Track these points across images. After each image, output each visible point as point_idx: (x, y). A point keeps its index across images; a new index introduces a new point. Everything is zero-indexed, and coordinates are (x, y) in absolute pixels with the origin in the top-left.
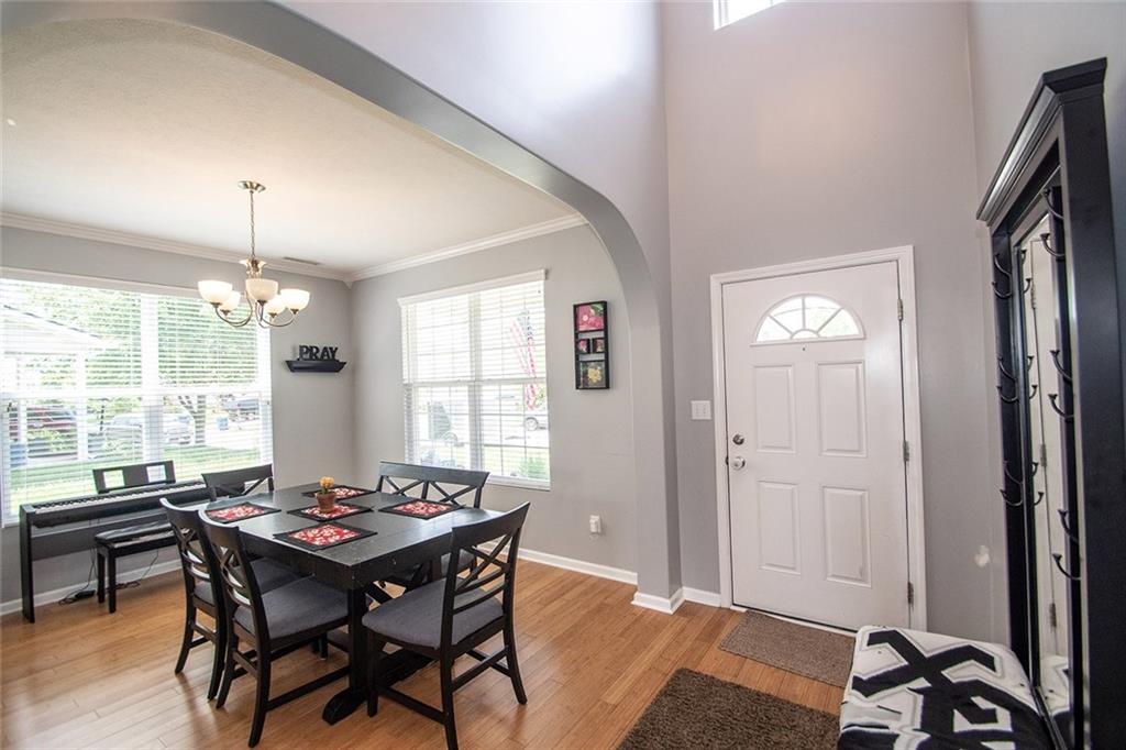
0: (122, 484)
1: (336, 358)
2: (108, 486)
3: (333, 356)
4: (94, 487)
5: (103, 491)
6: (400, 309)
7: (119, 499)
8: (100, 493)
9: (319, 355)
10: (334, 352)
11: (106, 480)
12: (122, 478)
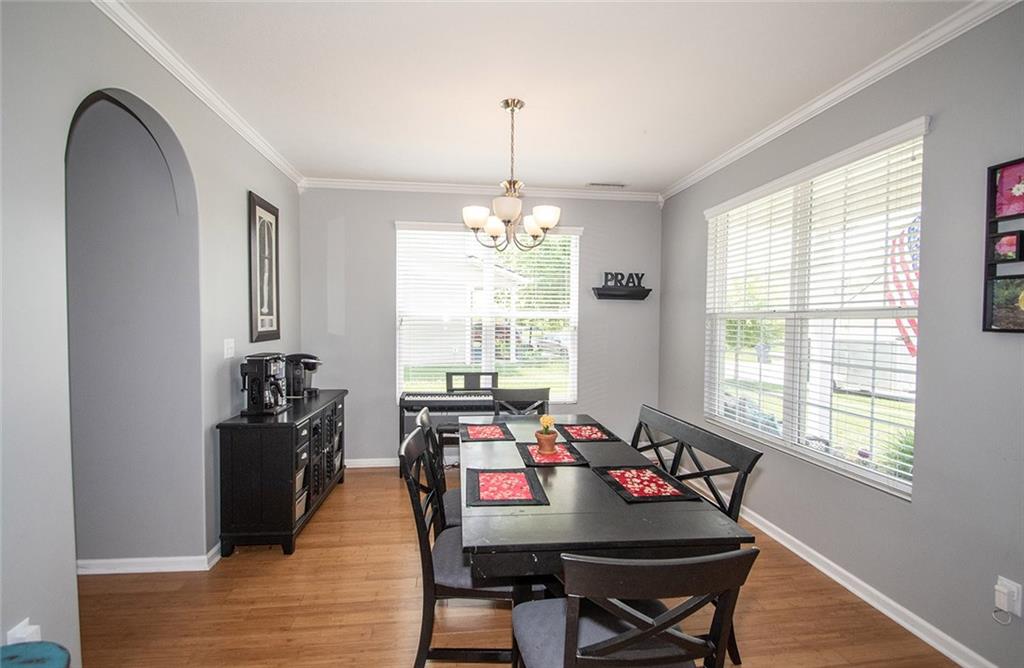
0: (463, 386)
1: (642, 285)
2: (454, 386)
3: (639, 283)
4: (445, 386)
5: (451, 391)
6: (707, 223)
7: (462, 398)
8: (448, 390)
9: (624, 282)
10: (640, 279)
11: (454, 382)
12: (463, 382)
